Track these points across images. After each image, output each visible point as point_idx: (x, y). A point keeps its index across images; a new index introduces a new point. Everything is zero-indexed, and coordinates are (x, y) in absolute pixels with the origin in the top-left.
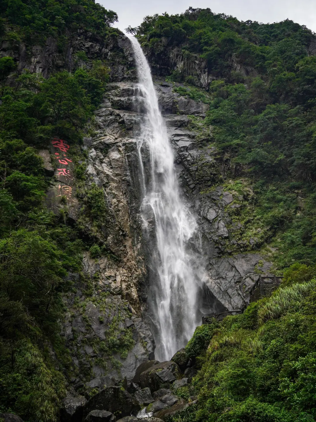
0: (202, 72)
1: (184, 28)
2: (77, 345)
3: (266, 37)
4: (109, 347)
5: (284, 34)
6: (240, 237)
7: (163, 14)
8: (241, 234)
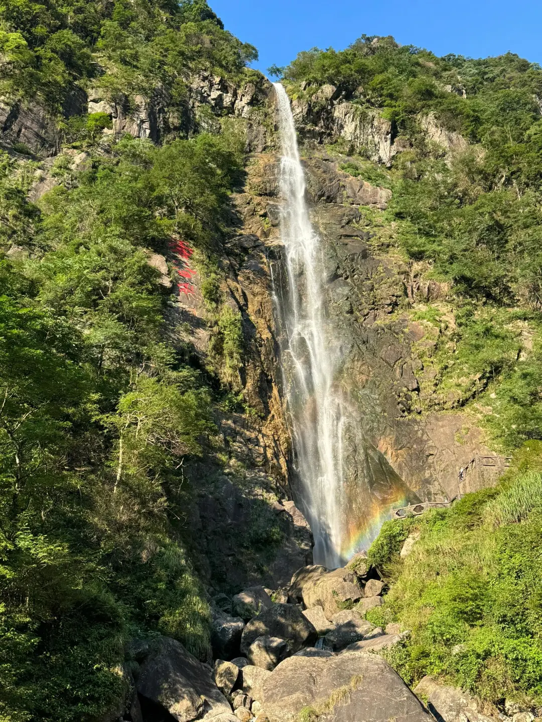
0: (381, 139)
1: (357, 72)
2: (206, 538)
3: (477, 80)
4: (252, 542)
5: (504, 76)
6: (434, 388)
7: (327, 50)
8: (436, 385)
